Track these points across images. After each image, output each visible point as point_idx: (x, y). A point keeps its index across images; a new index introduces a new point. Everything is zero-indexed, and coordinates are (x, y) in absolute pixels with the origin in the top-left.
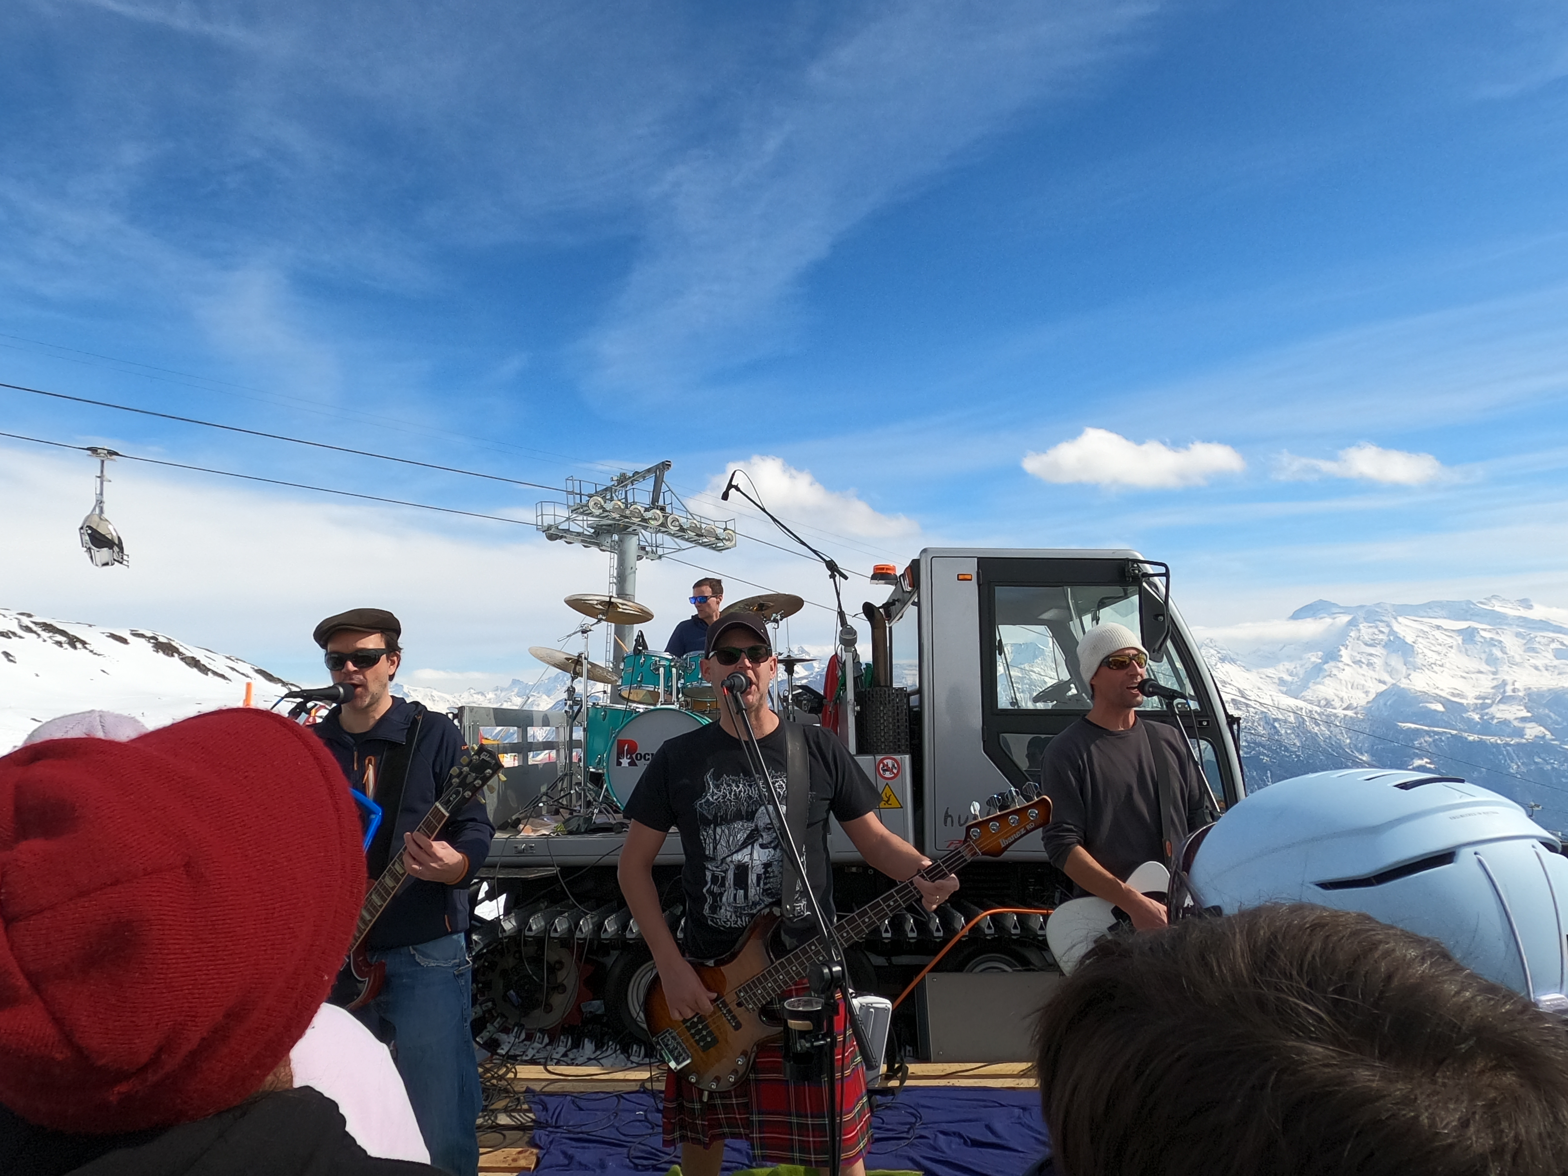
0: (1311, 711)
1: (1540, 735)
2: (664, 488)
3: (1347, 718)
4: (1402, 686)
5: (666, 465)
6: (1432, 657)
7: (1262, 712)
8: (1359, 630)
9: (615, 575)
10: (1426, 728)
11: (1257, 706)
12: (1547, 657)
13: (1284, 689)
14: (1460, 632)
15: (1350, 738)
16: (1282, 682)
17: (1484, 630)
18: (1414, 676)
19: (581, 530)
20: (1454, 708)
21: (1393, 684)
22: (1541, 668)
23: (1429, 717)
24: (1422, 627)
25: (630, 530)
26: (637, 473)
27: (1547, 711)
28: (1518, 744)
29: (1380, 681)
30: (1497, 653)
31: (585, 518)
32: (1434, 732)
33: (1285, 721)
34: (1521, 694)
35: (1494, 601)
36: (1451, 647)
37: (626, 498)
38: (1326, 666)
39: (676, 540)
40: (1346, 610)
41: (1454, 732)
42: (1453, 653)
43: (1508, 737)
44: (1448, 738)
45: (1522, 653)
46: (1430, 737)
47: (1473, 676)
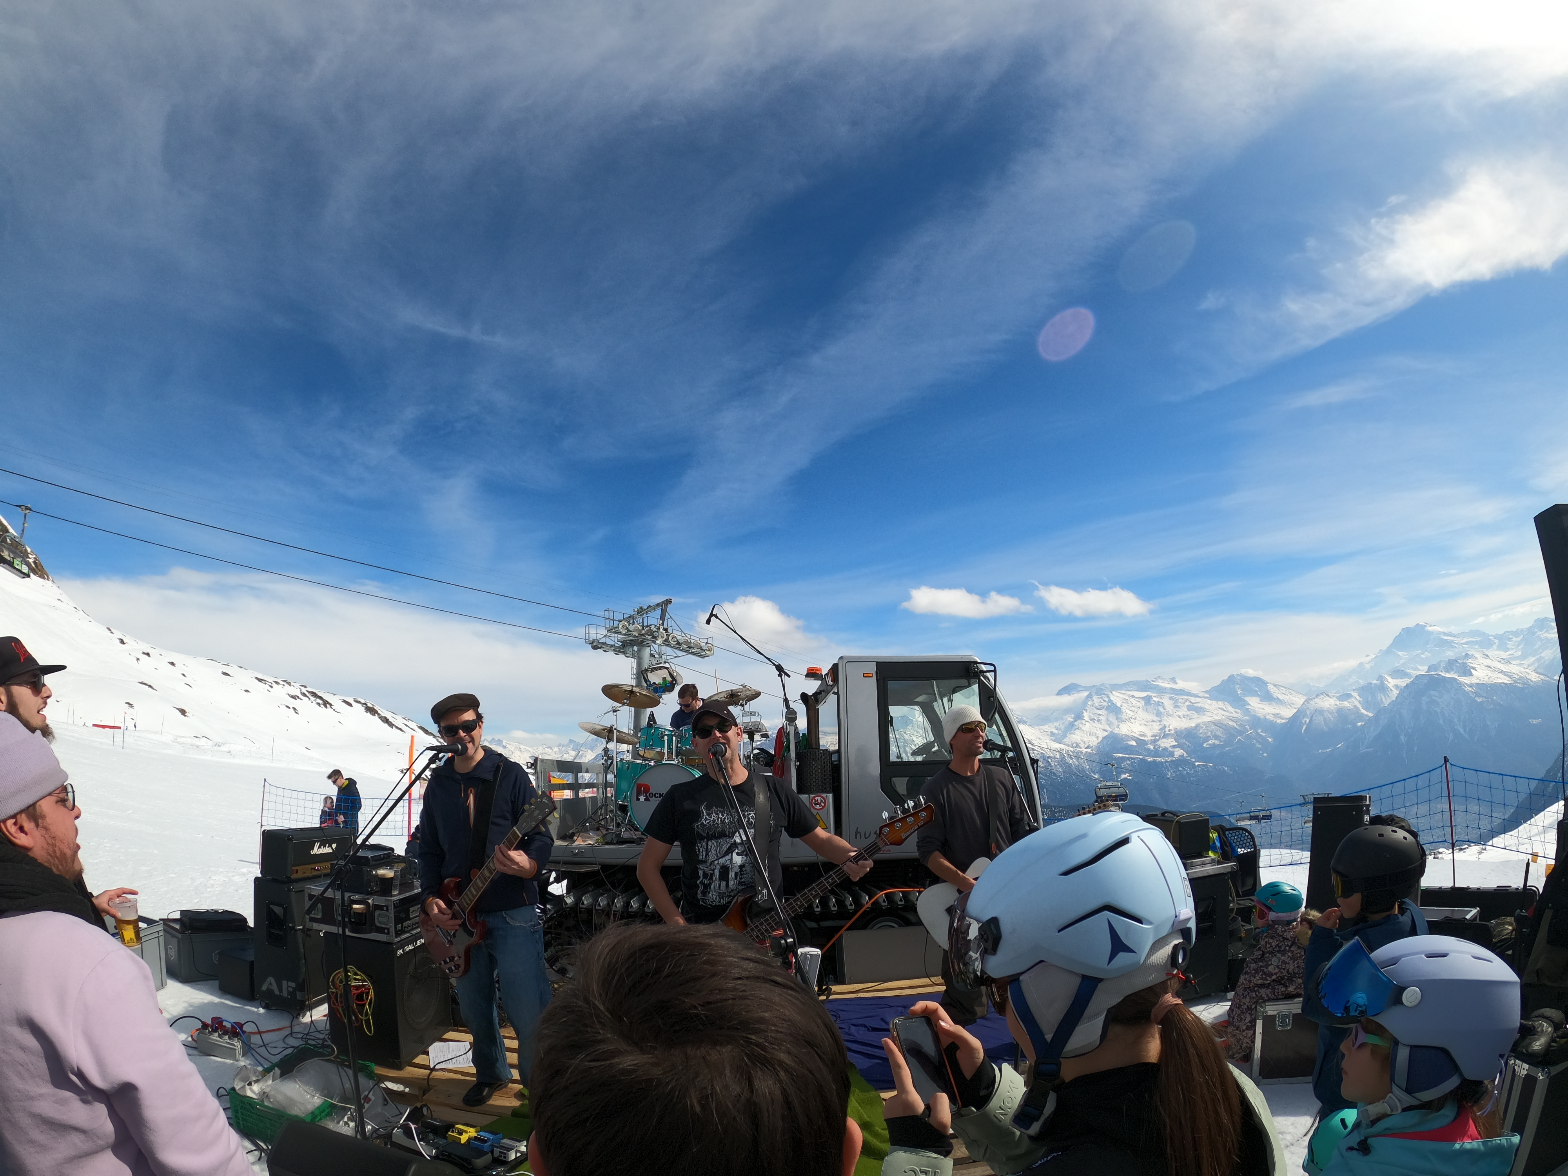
0: (1068, 751)
1: (1181, 754)
2: (667, 616)
3: (1087, 753)
4: (1115, 732)
5: (669, 602)
6: (1130, 714)
7: (1042, 753)
8: (1093, 700)
9: (635, 673)
10: (1127, 756)
11: (1039, 749)
12: (1184, 711)
13: (1054, 738)
14: (1143, 698)
15: (1089, 765)
16: (1052, 734)
17: (1155, 696)
18: (1122, 726)
19: (613, 643)
20: (1141, 743)
21: (1111, 732)
22: (1181, 717)
23: (1128, 749)
24: (1124, 697)
25: (645, 643)
26: (650, 606)
27: (1184, 741)
28: (1172, 761)
29: (1104, 730)
30: (1161, 709)
31: (616, 635)
32: (1131, 758)
33: (1054, 758)
34: (1172, 732)
35: (1159, 680)
36: (1139, 708)
37: (643, 623)
38: (1076, 723)
39: (674, 650)
40: (1086, 689)
41: (1141, 757)
42: (1140, 712)
43: (1167, 757)
44: (1138, 761)
45: (1172, 709)
46: (1129, 761)
47: (1150, 724)
